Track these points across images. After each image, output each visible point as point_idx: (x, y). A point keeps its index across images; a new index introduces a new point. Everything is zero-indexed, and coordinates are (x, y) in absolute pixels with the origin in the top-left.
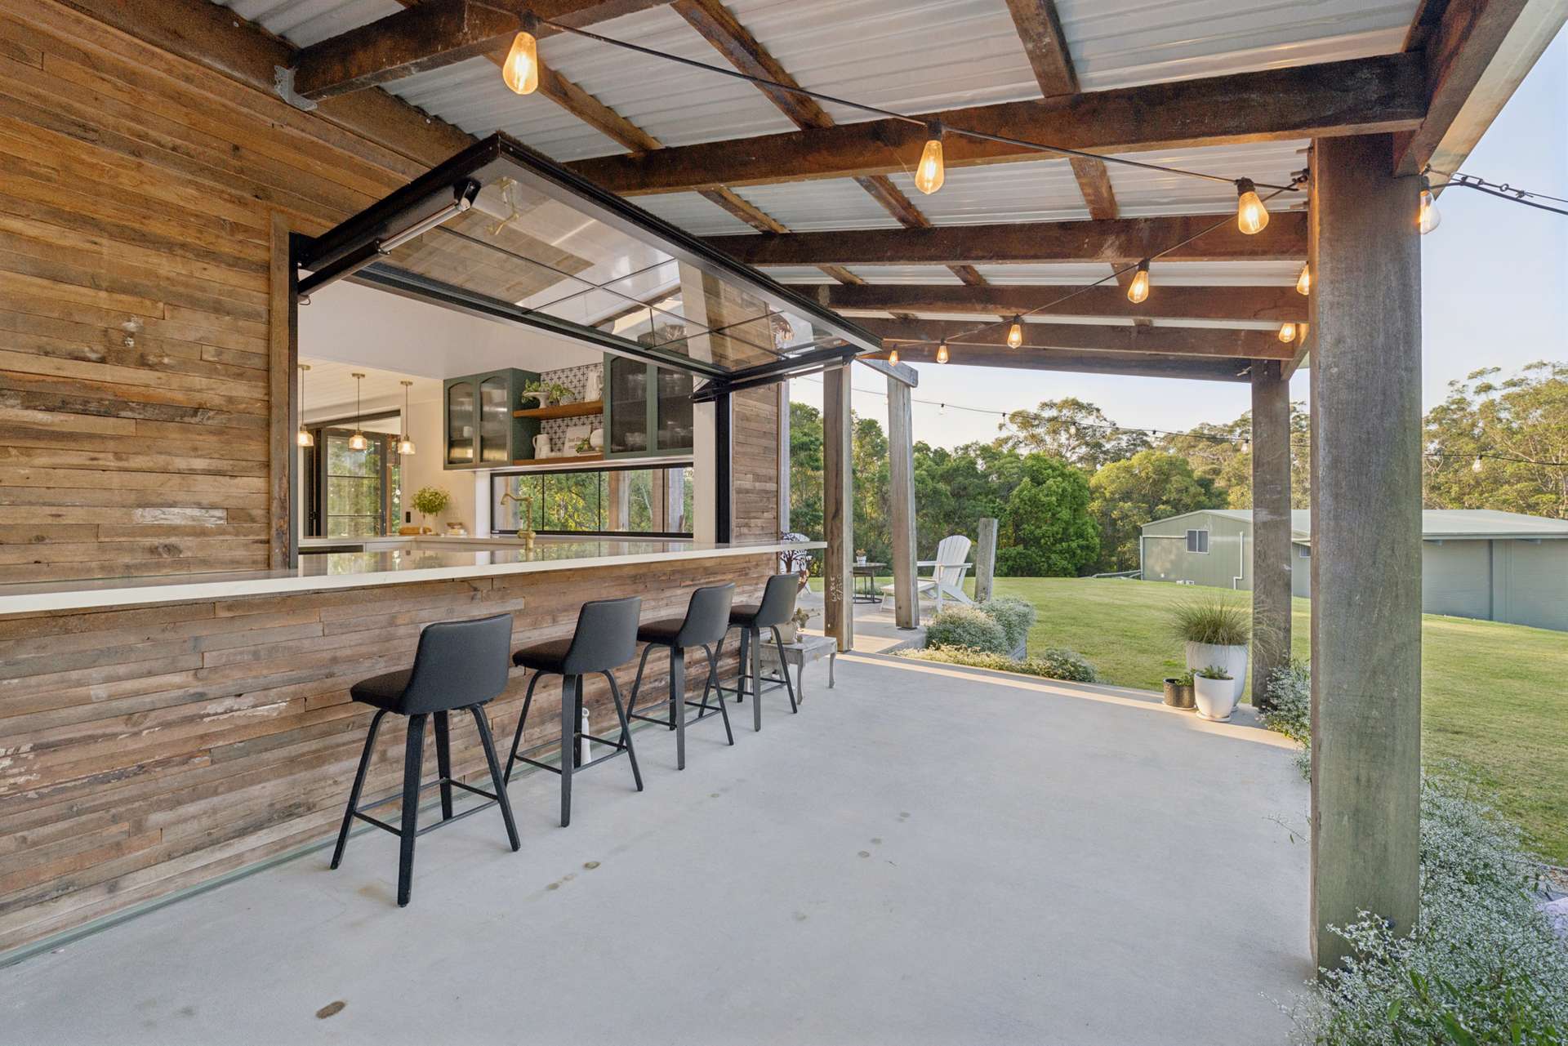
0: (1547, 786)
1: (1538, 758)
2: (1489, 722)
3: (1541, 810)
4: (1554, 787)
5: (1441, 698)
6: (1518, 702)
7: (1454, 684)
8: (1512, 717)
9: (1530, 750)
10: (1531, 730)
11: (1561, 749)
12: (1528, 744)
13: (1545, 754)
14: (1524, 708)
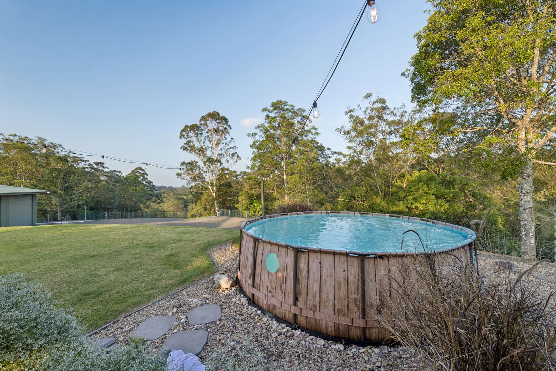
0: (72, 290)
1: (61, 279)
2: (34, 270)
3: (78, 303)
4: (75, 289)
5: (5, 266)
6: (39, 257)
7: (8, 257)
8: (41, 264)
9: (57, 276)
10: (51, 267)
11: (66, 271)
12: (54, 274)
13: (62, 275)
14: (43, 259)
